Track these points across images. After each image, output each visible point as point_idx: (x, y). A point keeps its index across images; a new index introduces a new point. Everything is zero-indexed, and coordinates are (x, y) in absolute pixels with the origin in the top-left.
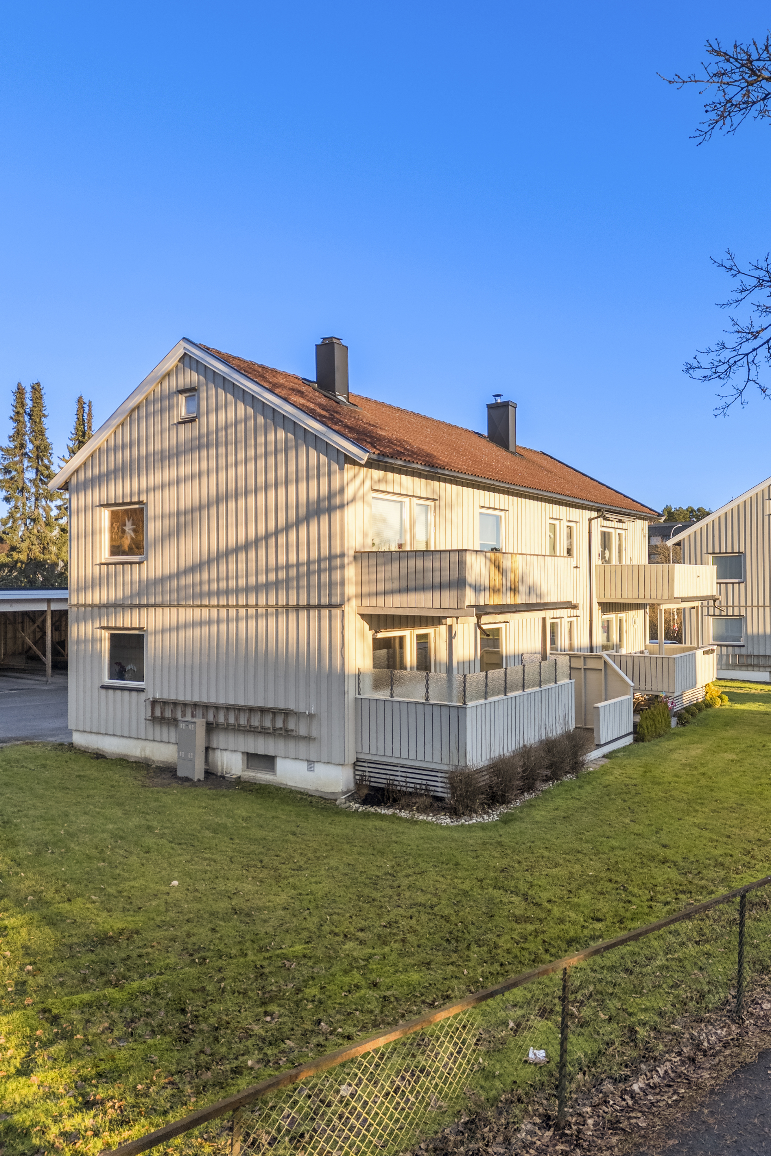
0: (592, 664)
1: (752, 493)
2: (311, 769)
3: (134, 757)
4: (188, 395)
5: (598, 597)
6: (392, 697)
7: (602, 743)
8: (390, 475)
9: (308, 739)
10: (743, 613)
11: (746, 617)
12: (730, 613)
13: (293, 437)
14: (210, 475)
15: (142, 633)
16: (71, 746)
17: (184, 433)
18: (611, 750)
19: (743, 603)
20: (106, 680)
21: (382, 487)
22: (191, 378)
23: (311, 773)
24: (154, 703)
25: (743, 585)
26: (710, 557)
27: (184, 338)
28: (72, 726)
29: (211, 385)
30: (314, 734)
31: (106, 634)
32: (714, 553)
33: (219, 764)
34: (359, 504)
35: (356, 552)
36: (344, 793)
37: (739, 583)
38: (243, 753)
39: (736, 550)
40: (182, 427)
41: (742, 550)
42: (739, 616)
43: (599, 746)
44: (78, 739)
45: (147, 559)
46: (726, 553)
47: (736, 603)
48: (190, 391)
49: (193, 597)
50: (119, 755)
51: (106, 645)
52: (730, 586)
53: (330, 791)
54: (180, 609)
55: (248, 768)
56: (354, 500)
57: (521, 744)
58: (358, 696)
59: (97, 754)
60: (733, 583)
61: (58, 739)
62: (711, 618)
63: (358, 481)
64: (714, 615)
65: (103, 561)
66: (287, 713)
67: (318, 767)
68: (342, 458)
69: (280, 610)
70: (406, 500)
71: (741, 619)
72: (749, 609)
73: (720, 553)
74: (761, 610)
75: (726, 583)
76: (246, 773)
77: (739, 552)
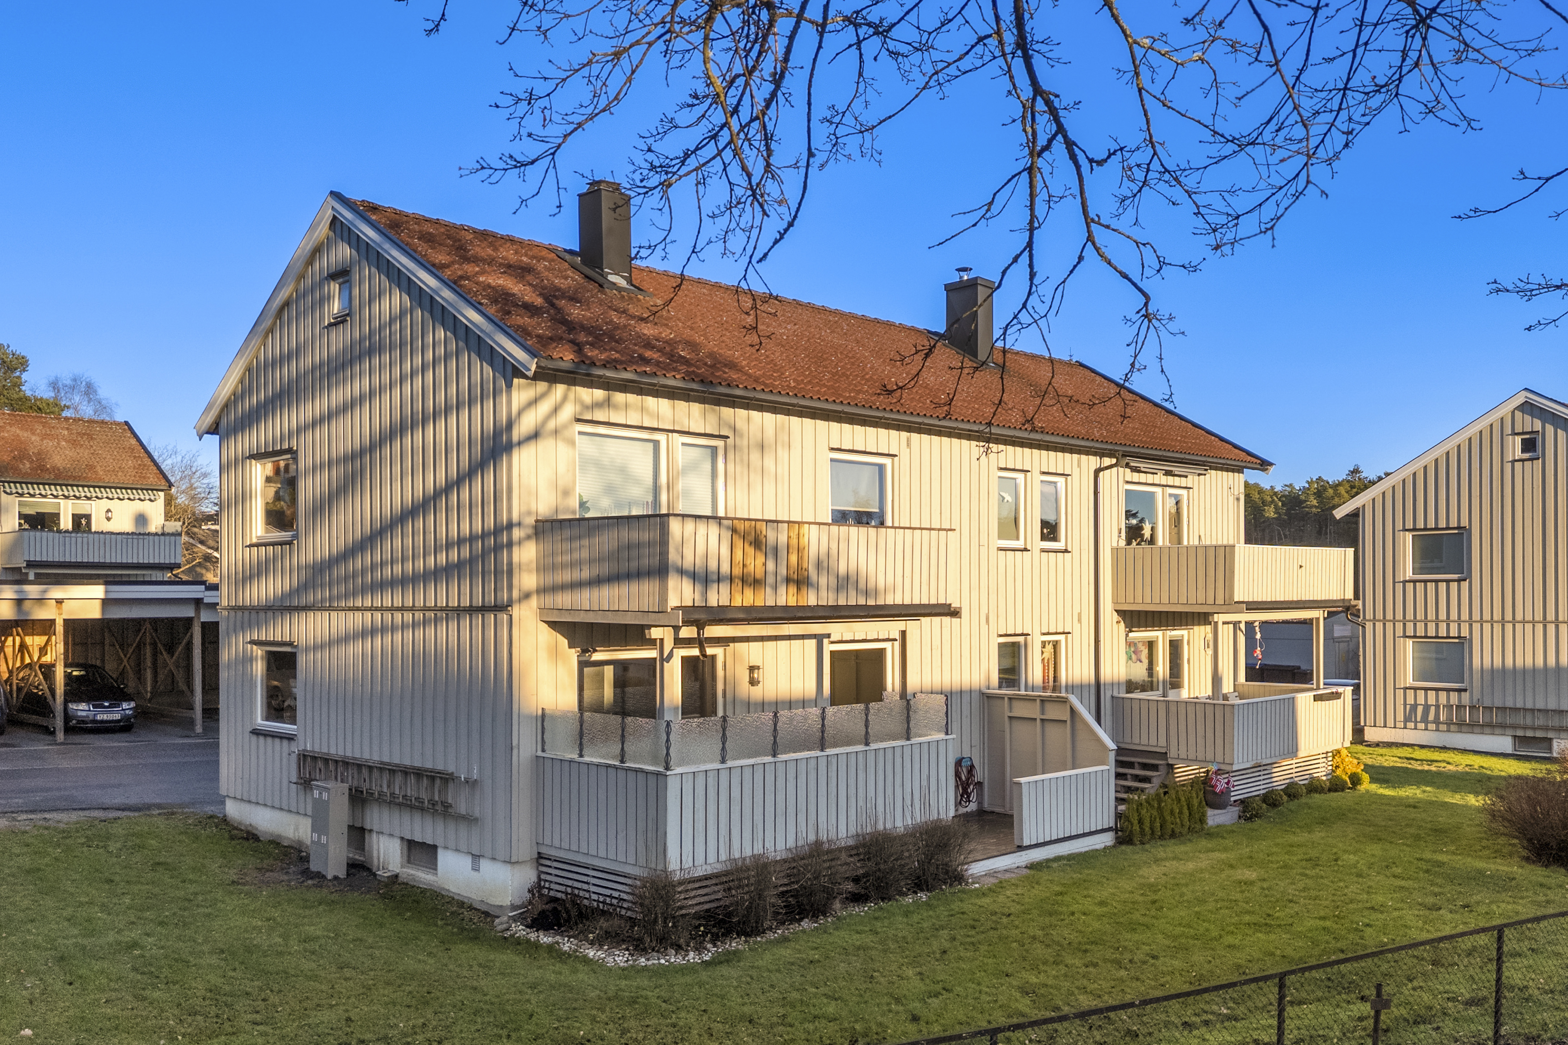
0: (1054, 712)
1: (1483, 424)
2: (476, 868)
3: (288, 839)
4: (341, 280)
5: (1115, 602)
6: (581, 756)
7: (1026, 842)
8: (620, 397)
9: (469, 820)
10: (1465, 633)
11: (1471, 640)
12: (1443, 632)
13: (452, 336)
14: (363, 404)
15: (294, 650)
16: (225, 820)
17: (339, 340)
18: (1051, 856)
19: (1465, 616)
20: (260, 721)
21: (600, 416)
22: (344, 252)
23: (476, 873)
24: (304, 757)
25: (1465, 585)
26: (1409, 536)
27: (332, 193)
28: (223, 791)
29: (365, 263)
30: (477, 813)
31: (259, 652)
32: (1414, 529)
33: (375, 854)
34: (545, 446)
35: (537, 521)
36: (514, 907)
37: (1459, 581)
38: (402, 839)
39: (1454, 523)
40: (333, 330)
41: (1465, 523)
42: (1459, 637)
43: (1021, 848)
44: (232, 809)
45: (296, 537)
46: (1436, 529)
47: (1454, 615)
48: (341, 274)
49: (346, 596)
50: (272, 835)
51: (259, 668)
52: (1443, 586)
53: (497, 903)
54: (332, 613)
55: (409, 861)
56: (535, 436)
57: (812, 838)
58: (540, 753)
59: (248, 832)
60: (1448, 581)
61: (210, 809)
62: (1410, 643)
63: (544, 407)
64: (1415, 637)
65: (254, 540)
66: (447, 779)
67: (485, 864)
68: (509, 369)
69: (439, 614)
70: (661, 437)
71: (1462, 644)
72: (1476, 627)
73: (1425, 529)
74: (1497, 628)
75: (1436, 581)
76: (405, 870)
77: (1459, 528)
